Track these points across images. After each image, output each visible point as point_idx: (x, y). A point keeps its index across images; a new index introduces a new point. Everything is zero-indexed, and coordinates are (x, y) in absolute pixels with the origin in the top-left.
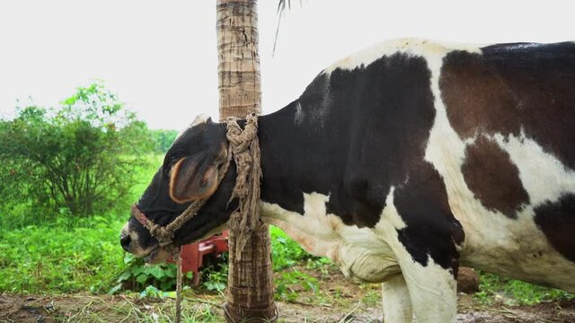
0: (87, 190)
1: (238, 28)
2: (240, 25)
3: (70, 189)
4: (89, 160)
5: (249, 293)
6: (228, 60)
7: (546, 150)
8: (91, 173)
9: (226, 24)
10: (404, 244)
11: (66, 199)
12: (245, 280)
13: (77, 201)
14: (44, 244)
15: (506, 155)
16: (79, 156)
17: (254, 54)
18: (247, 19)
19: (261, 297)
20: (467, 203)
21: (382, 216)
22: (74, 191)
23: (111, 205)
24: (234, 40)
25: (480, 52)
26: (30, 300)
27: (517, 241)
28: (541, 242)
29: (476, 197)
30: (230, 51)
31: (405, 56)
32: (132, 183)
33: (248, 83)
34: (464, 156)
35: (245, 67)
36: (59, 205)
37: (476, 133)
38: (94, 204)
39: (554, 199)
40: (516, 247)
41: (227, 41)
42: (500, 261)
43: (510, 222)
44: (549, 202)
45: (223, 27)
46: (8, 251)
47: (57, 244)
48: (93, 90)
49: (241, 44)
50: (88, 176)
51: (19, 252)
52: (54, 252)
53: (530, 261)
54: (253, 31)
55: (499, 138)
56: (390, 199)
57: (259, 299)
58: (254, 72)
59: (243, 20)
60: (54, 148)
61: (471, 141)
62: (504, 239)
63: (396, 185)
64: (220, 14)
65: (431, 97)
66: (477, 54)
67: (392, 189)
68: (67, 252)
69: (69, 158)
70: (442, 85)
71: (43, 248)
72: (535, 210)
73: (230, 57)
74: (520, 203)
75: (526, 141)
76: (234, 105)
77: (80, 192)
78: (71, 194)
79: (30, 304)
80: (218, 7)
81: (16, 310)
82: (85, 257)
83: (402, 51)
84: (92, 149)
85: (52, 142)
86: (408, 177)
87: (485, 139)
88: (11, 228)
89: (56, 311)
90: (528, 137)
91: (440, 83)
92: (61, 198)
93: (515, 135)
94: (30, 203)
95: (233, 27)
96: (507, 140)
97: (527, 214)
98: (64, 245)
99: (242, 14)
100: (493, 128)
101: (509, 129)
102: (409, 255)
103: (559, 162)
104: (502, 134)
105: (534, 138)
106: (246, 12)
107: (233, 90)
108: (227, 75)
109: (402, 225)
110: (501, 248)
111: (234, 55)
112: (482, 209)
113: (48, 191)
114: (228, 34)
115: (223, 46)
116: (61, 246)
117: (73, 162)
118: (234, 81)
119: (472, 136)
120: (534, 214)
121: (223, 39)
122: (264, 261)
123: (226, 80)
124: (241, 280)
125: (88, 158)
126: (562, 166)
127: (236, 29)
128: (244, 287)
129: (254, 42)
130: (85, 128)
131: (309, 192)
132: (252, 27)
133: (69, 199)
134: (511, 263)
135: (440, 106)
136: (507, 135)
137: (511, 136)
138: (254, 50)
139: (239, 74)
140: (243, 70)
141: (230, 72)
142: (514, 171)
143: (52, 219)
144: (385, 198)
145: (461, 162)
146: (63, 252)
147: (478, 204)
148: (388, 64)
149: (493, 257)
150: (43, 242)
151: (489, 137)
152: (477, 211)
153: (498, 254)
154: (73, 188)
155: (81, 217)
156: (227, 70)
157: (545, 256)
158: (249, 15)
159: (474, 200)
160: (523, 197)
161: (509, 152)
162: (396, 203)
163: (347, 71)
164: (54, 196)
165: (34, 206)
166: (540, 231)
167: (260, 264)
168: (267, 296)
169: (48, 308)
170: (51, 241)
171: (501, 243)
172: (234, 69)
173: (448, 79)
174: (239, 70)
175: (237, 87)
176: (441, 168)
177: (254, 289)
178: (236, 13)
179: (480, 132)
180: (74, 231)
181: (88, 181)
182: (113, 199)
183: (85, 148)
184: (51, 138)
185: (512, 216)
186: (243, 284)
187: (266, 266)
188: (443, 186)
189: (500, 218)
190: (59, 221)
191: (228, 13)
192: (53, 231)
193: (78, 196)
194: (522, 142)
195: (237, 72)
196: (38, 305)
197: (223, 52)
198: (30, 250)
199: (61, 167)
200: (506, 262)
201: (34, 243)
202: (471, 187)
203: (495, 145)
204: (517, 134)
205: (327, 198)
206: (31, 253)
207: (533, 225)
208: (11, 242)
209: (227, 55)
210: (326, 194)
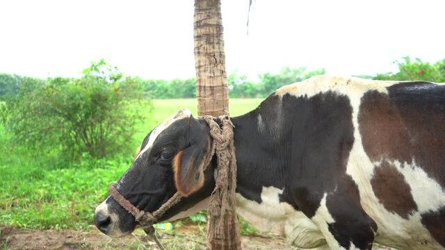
0: (101, 137)
1: (210, 53)
2: (211, 51)
3: (89, 137)
4: (102, 117)
5: (223, 244)
6: (203, 78)
7: (430, 176)
8: (103, 124)
9: (201, 51)
10: (333, 234)
11: (86, 144)
12: (219, 234)
13: (94, 146)
14: (73, 182)
15: (402, 177)
16: (94, 113)
17: (223, 72)
18: (216, 46)
19: (231, 246)
20: (374, 205)
21: (317, 213)
22: (91, 138)
23: (119, 149)
24: (207, 63)
25: (386, 92)
26: (69, 237)
27: (410, 233)
28: (426, 235)
29: (380, 202)
30: (205, 71)
31: (335, 94)
32: (134, 131)
33: (218, 94)
34: (373, 173)
35: (216, 83)
36: (82, 150)
37: (382, 159)
38: (107, 149)
39: (435, 209)
40: (409, 237)
41: (202, 64)
42: (398, 243)
43: (404, 221)
44: (431, 211)
45: (199, 53)
46: (49, 188)
47: (82, 182)
48: (102, 63)
49: (212, 66)
50: (101, 126)
51: (57, 189)
52: (80, 189)
53: (419, 247)
54: (221, 55)
55: (397, 164)
56: (323, 202)
57: (230, 248)
58: (223, 86)
59: (213, 47)
60: (76, 108)
61: (378, 164)
62: (399, 231)
63: (328, 192)
64: (197, 42)
65: (352, 128)
66: (384, 94)
67: (325, 195)
68: (90, 189)
69: (87, 116)
70: (360, 120)
71: (73, 185)
72: (422, 215)
73: (205, 76)
74: (411, 210)
75: (416, 168)
76: (209, 111)
77: (96, 140)
78: (90, 142)
79: (69, 241)
80: (195, 37)
81: (60, 246)
82: (103, 194)
83: (333, 90)
84: (103, 108)
85: (74, 104)
86: (337, 187)
87: (387, 164)
88: (50, 170)
89: (88, 246)
90: (417, 165)
91: (358, 118)
92: (82, 143)
93: (408, 163)
94: (61, 147)
95: (206, 53)
96: (402, 166)
97: (416, 218)
98: (87, 183)
99: (213, 43)
100: (394, 156)
101: (405, 158)
102: (337, 242)
103: (438, 185)
104: (400, 161)
105: (421, 167)
106: (216, 41)
107: (208, 100)
108: (203, 89)
109: (332, 220)
110: (398, 236)
111: (208, 74)
112: (385, 210)
113: (73, 139)
114: (203, 58)
115: (199, 67)
116: (86, 184)
117: (90, 119)
118: (208, 93)
119: (379, 160)
120: (421, 218)
121: (200, 62)
122: (233, 221)
123: (202, 92)
124: (217, 235)
125: (100, 115)
126: (440, 188)
127: (208, 55)
128: (219, 239)
129: (222, 63)
130: (97, 92)
131: (267, 186)
132: (220, 52)
133: (89, 145)
134: (406, 246)
135: (357, 135)
136: (403, 163)
137: (406, 163)
138: (222, 69)
139: (212, 88)
140: (214, 85)
141: (205, 87)
142: (408, 189)
143: (77, 160)
144: (320, 201)
145: (371, 178)
146: (87, 188)
147: (382, 207)
148: (323, 99)
149: (393, 241)
150: (73, 181)
151: (390, 163)
152: (381, 211)
153: (396, 239)
154: (91, 136)
155: (98, 159)
156: (202, 84)
157: (430, 245)
158: (218, 43)
159: (379, 204)
160: (413, 206)
161: (404, 174)
162: (328, 205)
163: (294, 97)
164: (78, 142)
165: (64, 151)
166: (426, 229)
167: (230, 223)
168: (236, 245)
169: (82, 244)
170: (78, 179)
171: (398, 233)
172: (207, 85)
173: (364, 115)
174: (212, 85)
175: (211, 97)
176: (356, 179)
177: (226, 240)
178: (208, 42)
179: (384, 158)
180: (93, 171)
181: (102, 131)
182: (120, 144)
183: (98, 108)
184: (73, 102)
185: (406, 217)
186: (218, 237)
187: (234, 224)
188: (357, 192)
189: (396, 217)
190: (83, 163)
191: (202, 42)
192: (79, 171)
193: (94, 142)
194: (413, 168)
195: (210, 87)
196: (75, 241)
197: (200, 71)
198: (64, 188)
199: (82, 122)
200: (402, 244)
201: (66, 182)
202: (377, 195)
203: (395, 169)
204: (410, 163)
205: (281, 192)
206: (65, 190)
207: (420, 225)
208: (51, 181)
209: (202, 74)
210: (281, 188)
